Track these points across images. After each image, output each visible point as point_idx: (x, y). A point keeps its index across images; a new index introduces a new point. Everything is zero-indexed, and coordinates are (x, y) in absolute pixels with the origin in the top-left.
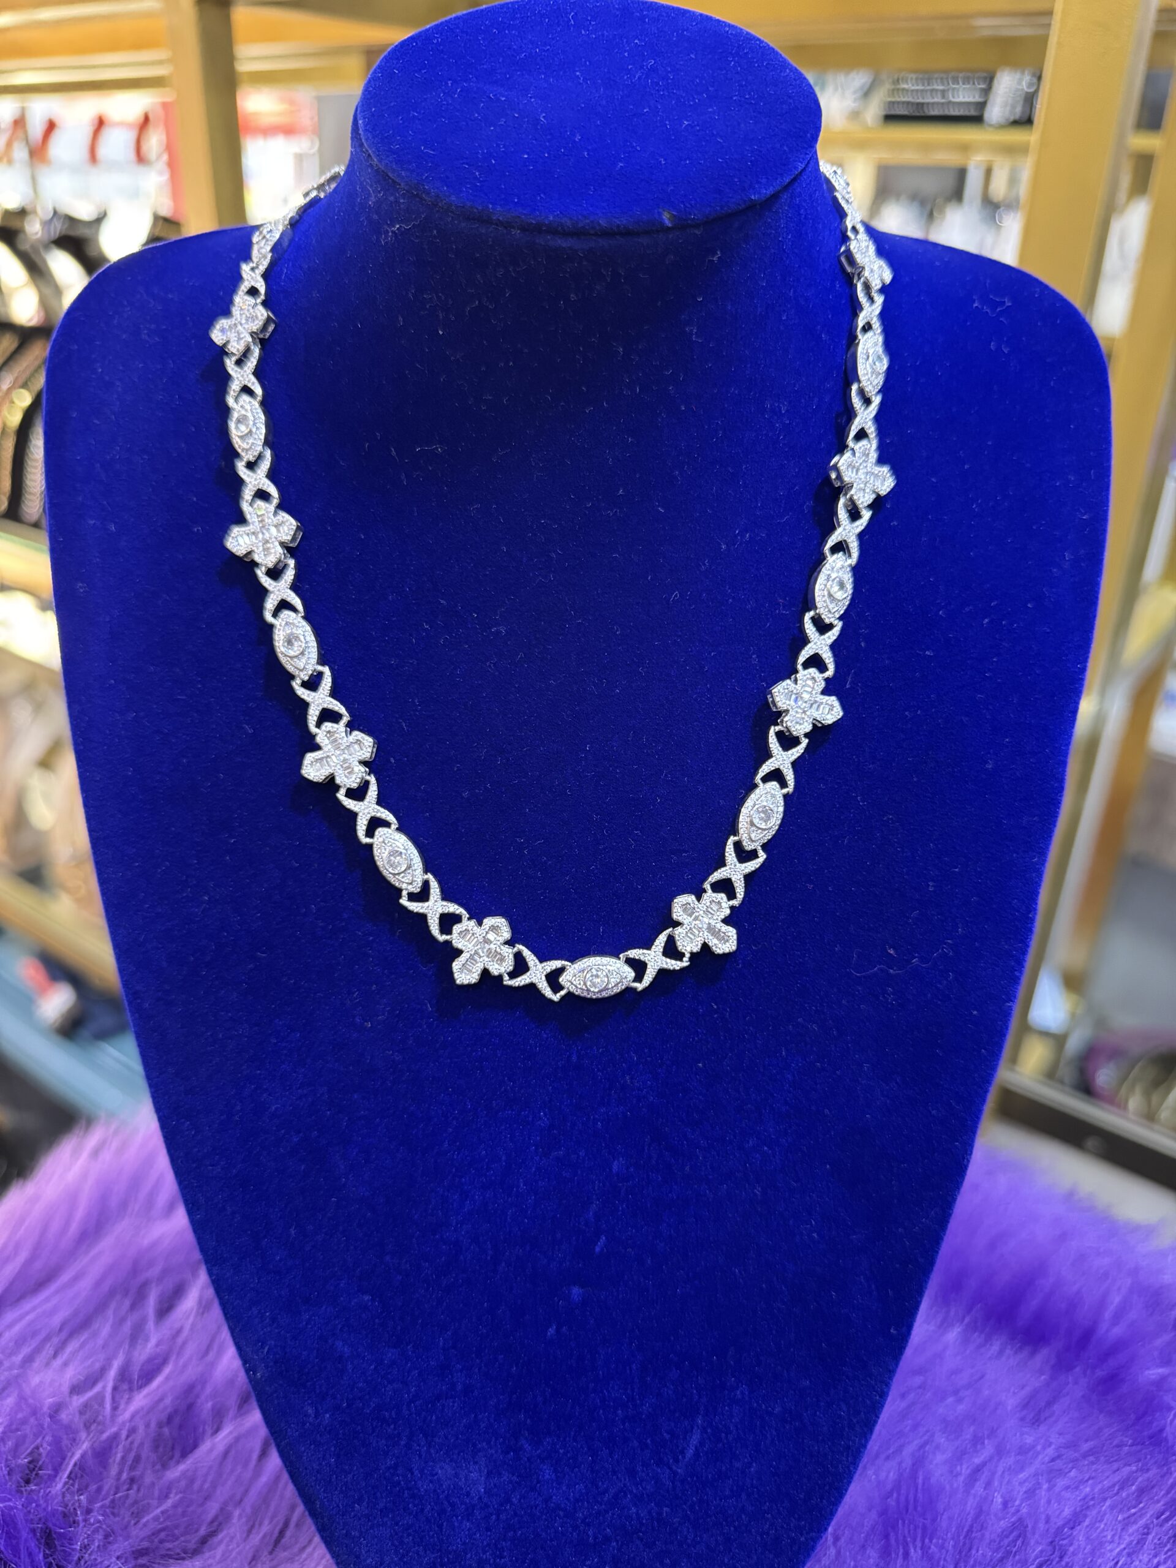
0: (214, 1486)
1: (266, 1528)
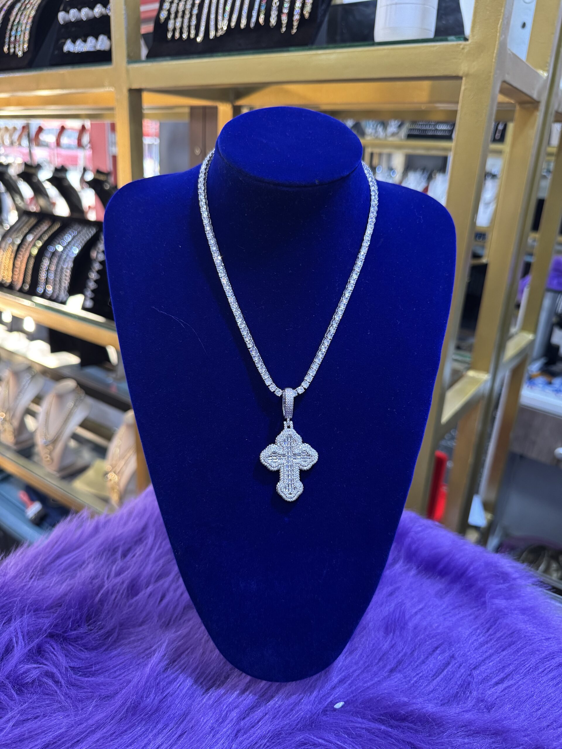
0: (146, 605)
1: (163, 620)
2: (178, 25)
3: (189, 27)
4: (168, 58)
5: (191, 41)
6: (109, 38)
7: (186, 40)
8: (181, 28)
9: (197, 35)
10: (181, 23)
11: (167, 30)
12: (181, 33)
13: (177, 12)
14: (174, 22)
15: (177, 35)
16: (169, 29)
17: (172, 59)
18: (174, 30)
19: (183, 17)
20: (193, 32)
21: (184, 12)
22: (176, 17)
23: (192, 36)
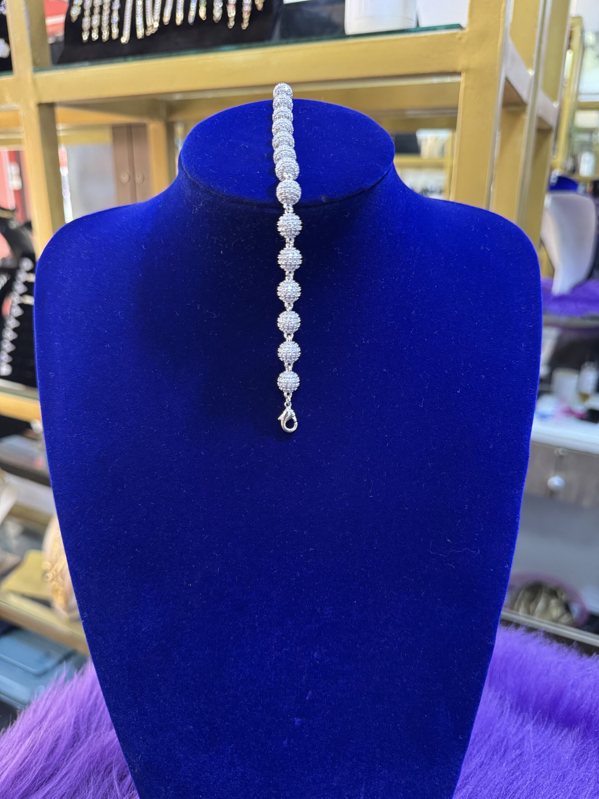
2: (96, 22)
3: (110, 25)
4: (87, 64)
5: (114, 43)
6: (7, 41)
7: (107, 41)
8: (100, 28)
9: (121, 34)
10: (99, 21)
11: (81, 31)
12: (100, 33)
13: (92, 8)
14: (90, 20)
15: (95, 36)
16: (84, 29)
17: (92, 65)
18: (91, 30)
19: (101, 13)
20: (115, 31)
21: (101, 7)
22: (92, 14)
23: (115, 35)
